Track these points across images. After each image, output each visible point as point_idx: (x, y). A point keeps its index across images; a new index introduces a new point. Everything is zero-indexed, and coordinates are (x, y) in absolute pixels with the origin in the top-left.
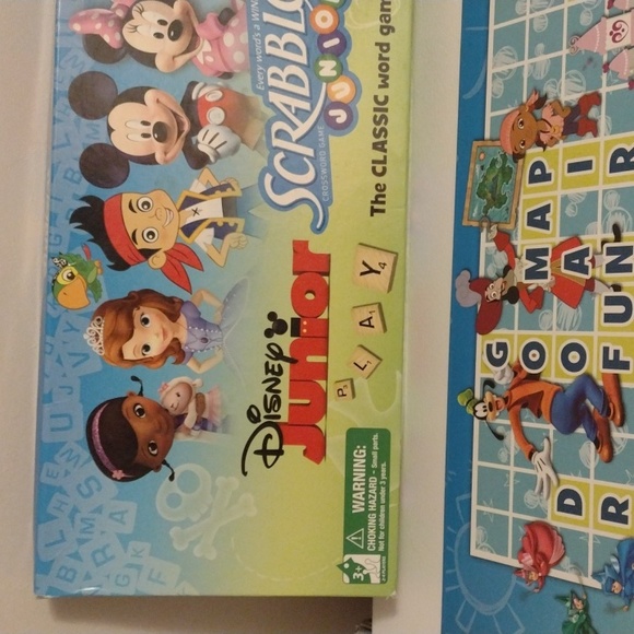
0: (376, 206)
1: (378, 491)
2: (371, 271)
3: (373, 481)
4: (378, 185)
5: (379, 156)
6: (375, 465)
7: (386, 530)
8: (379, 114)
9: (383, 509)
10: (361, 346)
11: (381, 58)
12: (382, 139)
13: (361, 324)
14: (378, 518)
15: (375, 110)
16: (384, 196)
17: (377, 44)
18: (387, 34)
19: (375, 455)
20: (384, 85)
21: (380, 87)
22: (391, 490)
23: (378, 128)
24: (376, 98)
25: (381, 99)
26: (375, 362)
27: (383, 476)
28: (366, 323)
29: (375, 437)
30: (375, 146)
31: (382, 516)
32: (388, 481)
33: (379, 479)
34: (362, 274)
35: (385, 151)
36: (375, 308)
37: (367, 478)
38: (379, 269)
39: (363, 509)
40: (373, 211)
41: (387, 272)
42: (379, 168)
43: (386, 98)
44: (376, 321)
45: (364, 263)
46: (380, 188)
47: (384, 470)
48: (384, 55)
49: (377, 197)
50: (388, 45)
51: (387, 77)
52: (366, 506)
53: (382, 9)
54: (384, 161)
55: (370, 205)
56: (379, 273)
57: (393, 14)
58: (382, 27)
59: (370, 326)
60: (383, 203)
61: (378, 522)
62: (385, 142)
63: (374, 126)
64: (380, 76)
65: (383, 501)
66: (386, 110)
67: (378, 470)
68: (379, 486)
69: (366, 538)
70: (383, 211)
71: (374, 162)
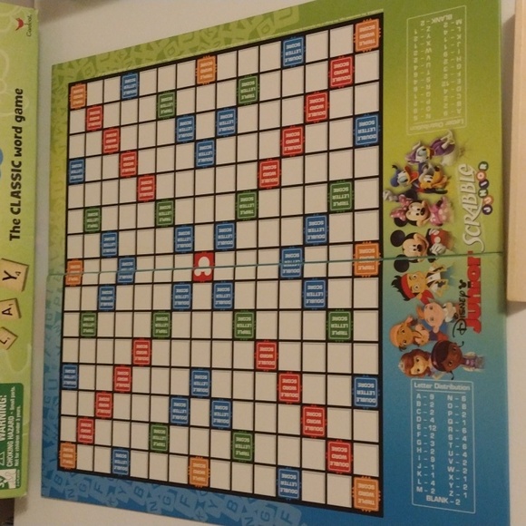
0: (14, 234)
1: (15, 425)
2: (10, 277)
3: (11, 419)
4: (15, 220)
5: (16, 201)
6: (12, 408)
7: (20, 452)
8: (15, 173)
9: (18, 437)
10: (4, 328)
11: (16, 137)
12: (17, 190)
13: (3, 313)
14: (14, 444)
15: (13, 170)
16: (19, 227)
17: (13, 127)
18: (20, 121)
19: (13, 401)
20: (19, 155)
21: (16, 155)
22: (24, 424)
23: (15, 182)
24: (13, 162)
25: (17, 163)
26: (13, 338)
27: (18, 415)
28: (7, 312)
29: (13, 389)
30: (13, 194)
31: (17, 442)
32: (21, 418)
33: (16, 418)
34: (4, 279)
35: (19, 197)
36: (13, 302)
37: (7, 417)
38: (15, 275)
39: (4, 439)
40: (12, 237)
41: (21, 278)
42: (16, 209)
43: (20, 163)
44: (14, 310)
45: (5, 272)
46: (17, 223)
47: (19, 411)
48: (19, 135)
49: (14, 227)
50: (20, 128)
51: (20, 149)
52: (6, 437)
53: (17, 105)
54: (19, 205)
55: (9, 233)
56: (15, 278)
57: (24, 109)
58: (17, 117)
59: (9, 314)
60: (18, 232)
61: (14, 447)
62: (19, 192)
63: (12, 181)
64: (16, 148)
65: (18, 432)
66: (20, 171)
67: (15, 411)
68: (15, 422)
69: (6, 459)
70: (18, 237)
71: (12, 204)
